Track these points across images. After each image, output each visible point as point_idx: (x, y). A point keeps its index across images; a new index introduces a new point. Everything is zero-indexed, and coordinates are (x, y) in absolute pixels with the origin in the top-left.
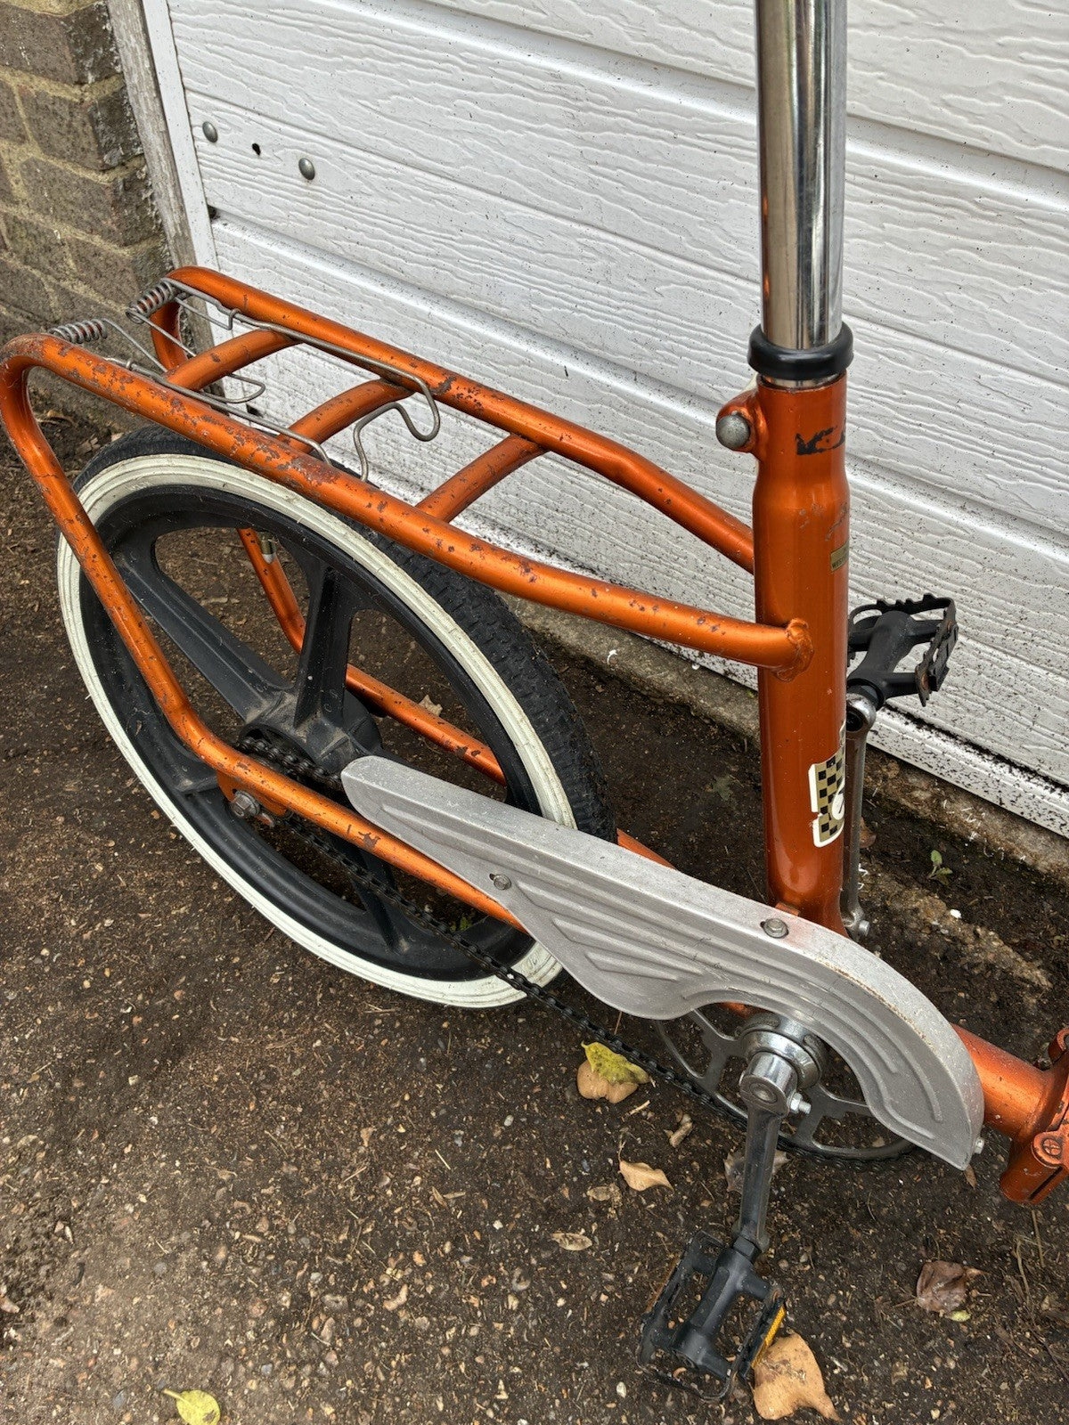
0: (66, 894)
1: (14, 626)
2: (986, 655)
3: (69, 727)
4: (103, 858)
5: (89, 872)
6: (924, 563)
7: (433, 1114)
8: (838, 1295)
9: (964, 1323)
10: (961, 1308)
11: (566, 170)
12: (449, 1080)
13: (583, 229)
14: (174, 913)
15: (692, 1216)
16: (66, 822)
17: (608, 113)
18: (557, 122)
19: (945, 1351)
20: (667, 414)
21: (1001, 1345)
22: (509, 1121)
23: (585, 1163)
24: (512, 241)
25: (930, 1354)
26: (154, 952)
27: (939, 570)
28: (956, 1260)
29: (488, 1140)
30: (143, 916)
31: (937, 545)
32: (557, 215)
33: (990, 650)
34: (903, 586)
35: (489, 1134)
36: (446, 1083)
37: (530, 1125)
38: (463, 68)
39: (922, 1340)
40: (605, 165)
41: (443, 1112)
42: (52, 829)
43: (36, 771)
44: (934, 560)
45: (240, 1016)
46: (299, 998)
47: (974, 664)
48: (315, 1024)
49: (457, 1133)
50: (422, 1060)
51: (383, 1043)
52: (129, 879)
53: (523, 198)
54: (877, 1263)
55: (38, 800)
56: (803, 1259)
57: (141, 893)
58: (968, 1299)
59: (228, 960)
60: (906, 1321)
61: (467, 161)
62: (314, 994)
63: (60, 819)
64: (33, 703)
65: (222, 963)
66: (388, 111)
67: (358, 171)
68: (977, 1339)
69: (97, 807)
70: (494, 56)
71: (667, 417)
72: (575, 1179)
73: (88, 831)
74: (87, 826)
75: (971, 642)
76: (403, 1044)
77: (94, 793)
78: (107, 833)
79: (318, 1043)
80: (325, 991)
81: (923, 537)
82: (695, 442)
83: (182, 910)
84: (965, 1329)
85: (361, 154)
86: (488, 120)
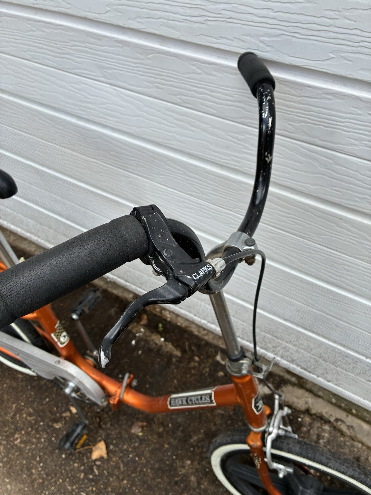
9: (141, 435)
10: (141, 432)
25: (132, 443)
28: (142, 421)
39: (131, 440)
54: (125, 423)
58: (143, 430)
60: (129, 436)
68: (143, 439)
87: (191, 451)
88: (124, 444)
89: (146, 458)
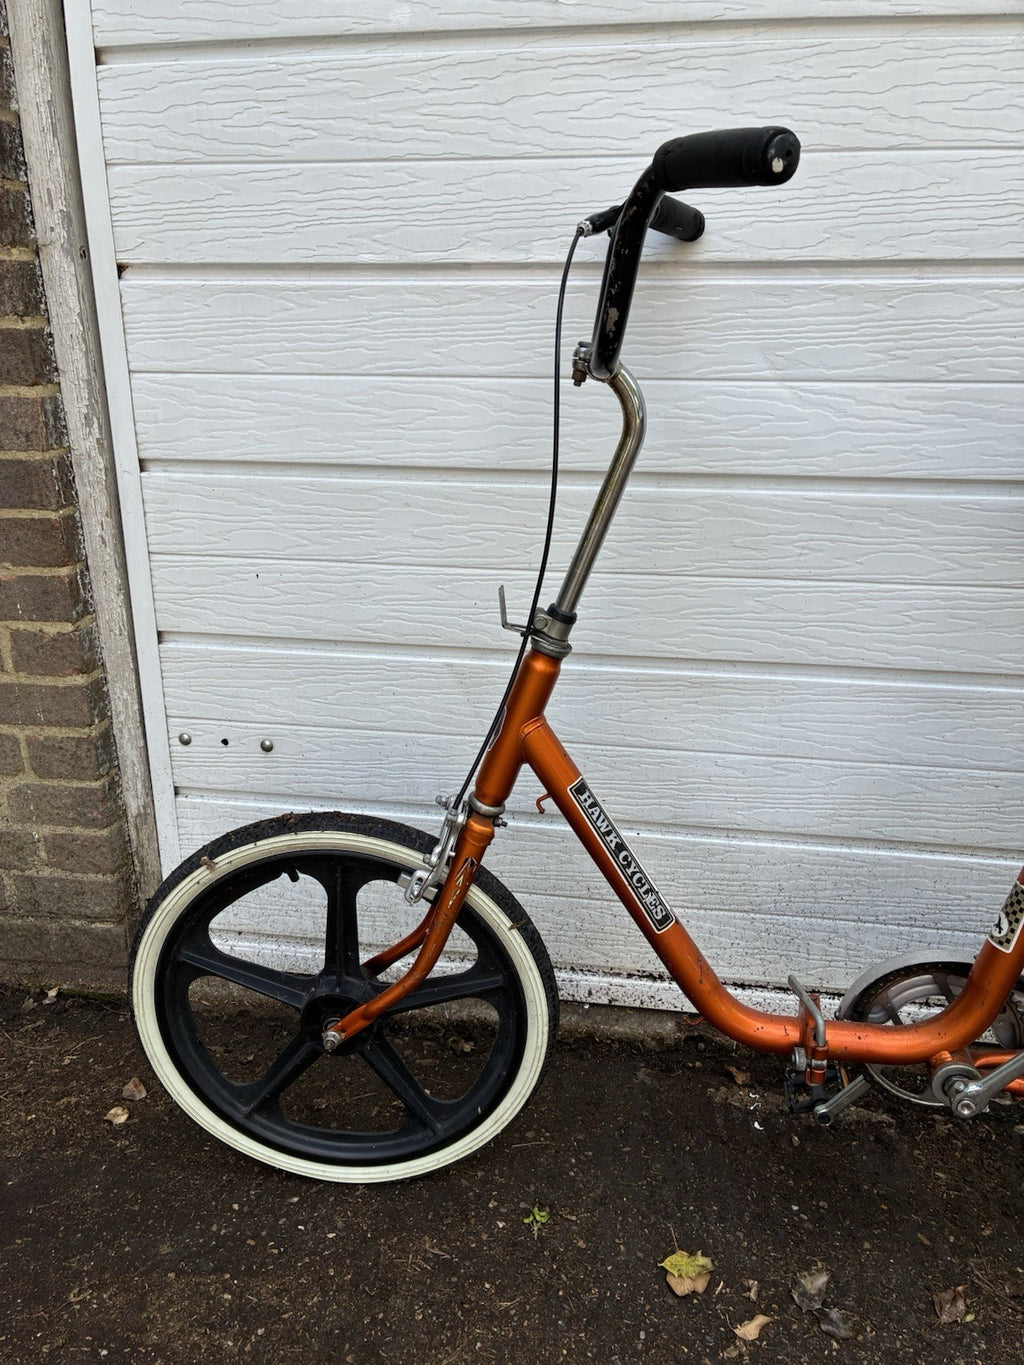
0: (212, 1327)
1: (41, 1152)
2: (769, 921)
3: (136, 1208)
4: (227, 1289)
5: (220, 1302)
6: (718, 875)
7: (590, 1354)
8: (899, 1339)
9: (974, 1321)
10: (967, 1313)
11: (459, 710)
12: (586, 1327)
13: (473, 738)
14: (310, 1304)
15: (792, 1338)
16: (177, 1276)
17: (483, 677)
18: (452, 687)
20: (541, 832)
22: (642, 1335)
23: (708, 1337)
24: (425, 755)
26: (311, 1338)
27: (727, 876)
28: (946, 1289)
29: (636, 1354)
30: (286, 1316)
31: (722, 861)
32: (454, 735)
33: (769, 917)
34: (710, 893)
35: (635, 1349)
36: (585, 1331)
37: (658, 1332)
38: (388, 671)
40: (484, 703)
41: (595, 1350)
42: (169, 1285)
43: (127, 1249)
44: (724, 871)
45: (409, 1351)
46: (445, 1322)
47: (763, 929)
48: (468, 1334)
49: (613, 1358)
50: (560, 1322)
51: (525, 1324)
52: (258, 1295)
53: (432, 730)
55: (142, 1269)
57: (274, 1301)
58: (967, 1306)
59: (374, 1319)
60: (944, 1335)
61: (391, 718)
62: (455, 1314)
63: (172, 1275)
64: (92, 1201)
65: (371, 1323)
66: (334, 702)
67: (309, 739)
68: (986, 1326)
69: (197, 1255)
70: (409, 662)
71: (540, 834)
72: (708, 1350)
73: (201, 1275)
74: (197, 1271)
75: (758, 916)
76: (539, 1318)
77: (187, 1246)
78: (219, 1270)
79: (479, 1345)
80: (461, 1307)
81: (713, 859)
82: (562, 844)
83: (315, 1299)
84: (976, 1323)
85: (312, 728)
86: (407, 694)
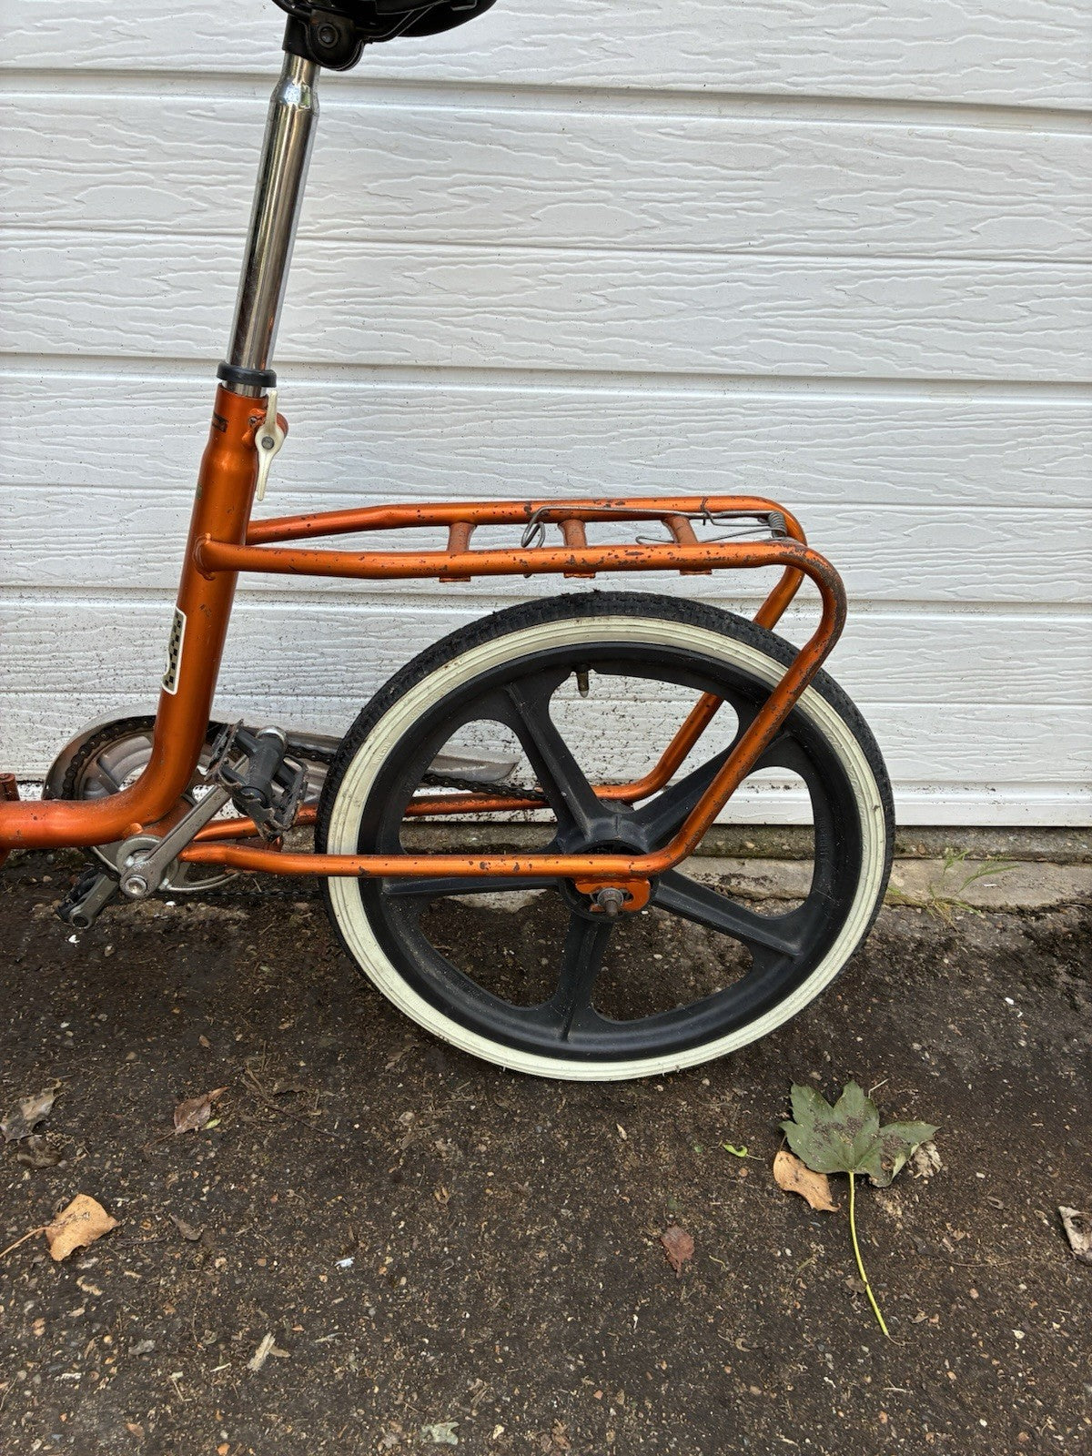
9: (216, 1127)
10: (212, 1119)
19: (206, 1149)
21: (248, 1126)
25: (194, 1158)
28: (199, 1094)
39: (186, 1151)
54: (142, 1125)
56: (79, 1152)
58: (217, 1112)
68: (229, 1131)
84: (218, 1129)
87: (401, 1091)
88: (165, 1173)
89: (261, 1173)
